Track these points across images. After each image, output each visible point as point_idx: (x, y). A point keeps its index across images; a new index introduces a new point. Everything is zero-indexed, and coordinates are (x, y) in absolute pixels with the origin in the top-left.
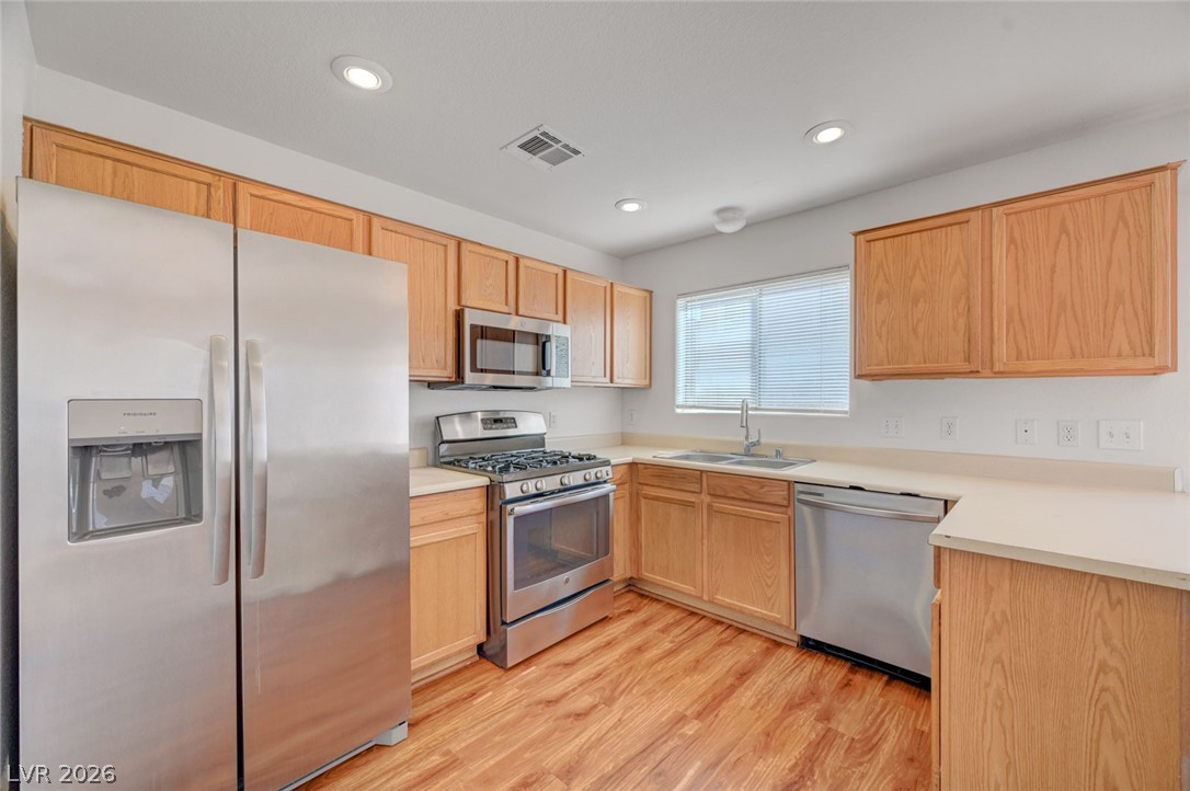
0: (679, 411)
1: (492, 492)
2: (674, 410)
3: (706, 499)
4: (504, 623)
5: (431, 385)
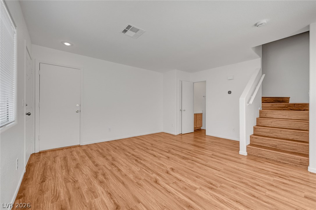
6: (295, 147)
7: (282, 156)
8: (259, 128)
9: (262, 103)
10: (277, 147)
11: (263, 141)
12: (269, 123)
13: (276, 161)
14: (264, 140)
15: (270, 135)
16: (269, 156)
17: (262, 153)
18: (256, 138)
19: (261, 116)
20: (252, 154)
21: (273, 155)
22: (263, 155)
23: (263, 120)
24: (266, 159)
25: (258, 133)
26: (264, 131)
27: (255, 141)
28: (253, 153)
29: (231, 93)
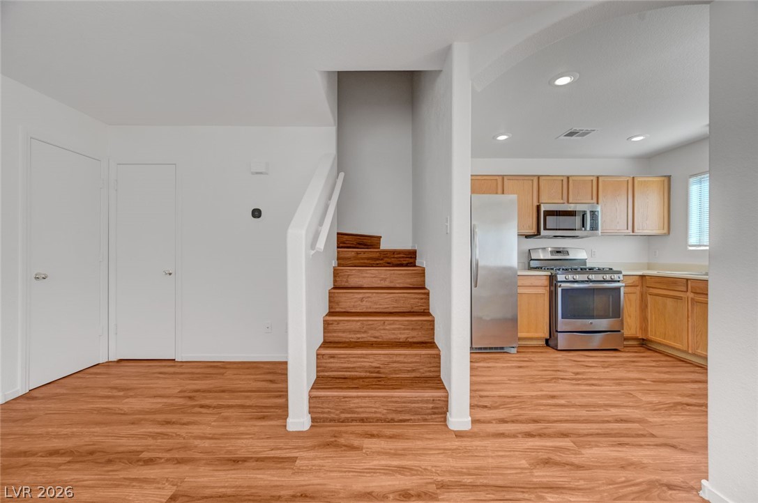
0: (690, 248)
1: (552, 278)
2: (686, 248)
3: (690, 295)
4: (557, 331)
5: (527, 237)
6: (416, 362)
7: (396, 402)
8: (335, 321)
9: (338, 247)
10: (382, 370)
11: (349, 362)
12: (356, 304)
13: (385, 421)
14: (351, 359)
15: (362, 338)
16: (367, 410)
17: (352, 405)
18: (332, 356)
19: (338, 284)
20: (325, 415)
21: (377, 405)
22: (353, 412)
23: (344, 295)
24: (362, 420)
25: (333, 337)
26: (348, 327)
27: (330, 365)
28: (329, 412)
29: (259, 216)
